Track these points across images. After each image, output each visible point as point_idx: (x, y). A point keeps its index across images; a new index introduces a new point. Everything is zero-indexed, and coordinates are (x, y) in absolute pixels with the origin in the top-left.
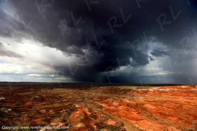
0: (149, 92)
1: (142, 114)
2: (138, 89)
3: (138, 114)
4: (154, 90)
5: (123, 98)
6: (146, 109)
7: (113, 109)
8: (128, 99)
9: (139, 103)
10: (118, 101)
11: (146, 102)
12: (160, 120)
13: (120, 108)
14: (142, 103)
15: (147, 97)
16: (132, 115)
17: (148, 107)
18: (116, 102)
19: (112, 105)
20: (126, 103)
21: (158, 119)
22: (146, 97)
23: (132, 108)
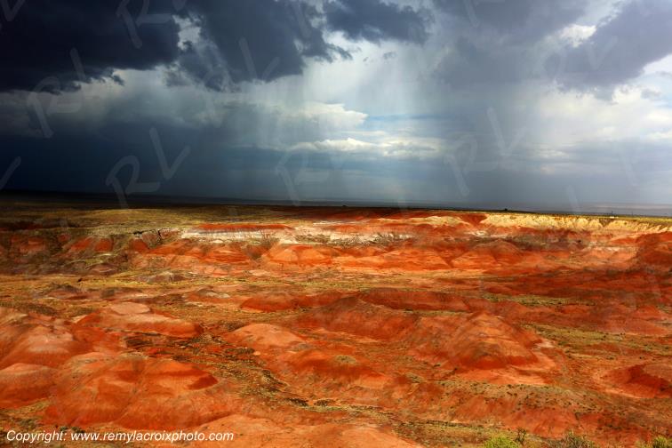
0: (272, 249)
1: (221, 381)
2: (209, 236)
3: (197, 386)
4: (303, 238)
5: (109, 295)
6: (245, 353)
7: (24, 378)
8: (138, 301)
9: (210, 319)
10: (67, 323)
11: (252, 311)
12: (311, 403)
13: (82, 364)
14: (230, 320)
15: (260, 283)
16: (161, 400)
17: (261, 338)
18: (52, 330)
19: (14, 352)
20: (129, 325)
21: (306, 396)
22: (256, 279)
23: (163, 359)
